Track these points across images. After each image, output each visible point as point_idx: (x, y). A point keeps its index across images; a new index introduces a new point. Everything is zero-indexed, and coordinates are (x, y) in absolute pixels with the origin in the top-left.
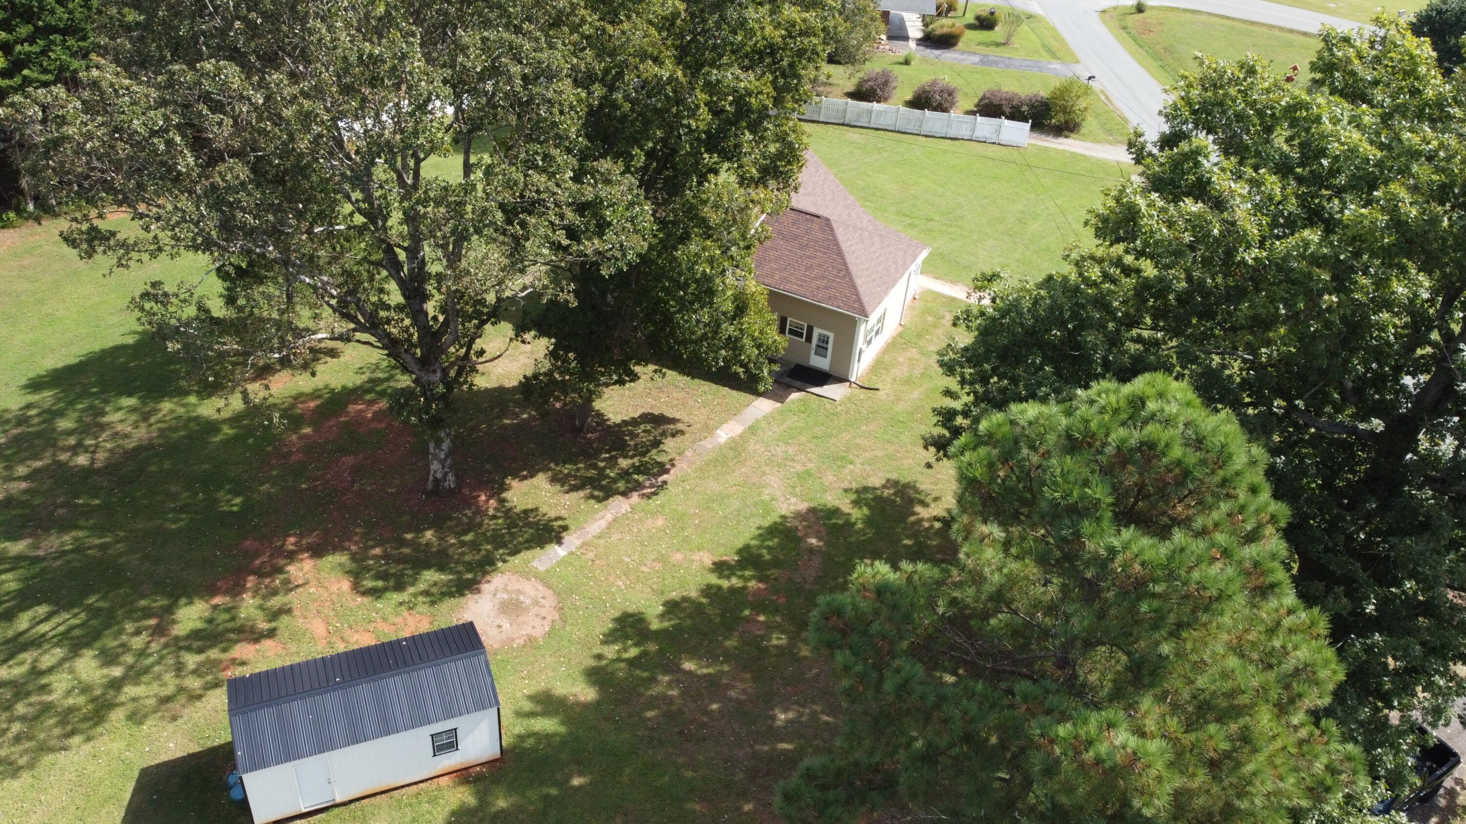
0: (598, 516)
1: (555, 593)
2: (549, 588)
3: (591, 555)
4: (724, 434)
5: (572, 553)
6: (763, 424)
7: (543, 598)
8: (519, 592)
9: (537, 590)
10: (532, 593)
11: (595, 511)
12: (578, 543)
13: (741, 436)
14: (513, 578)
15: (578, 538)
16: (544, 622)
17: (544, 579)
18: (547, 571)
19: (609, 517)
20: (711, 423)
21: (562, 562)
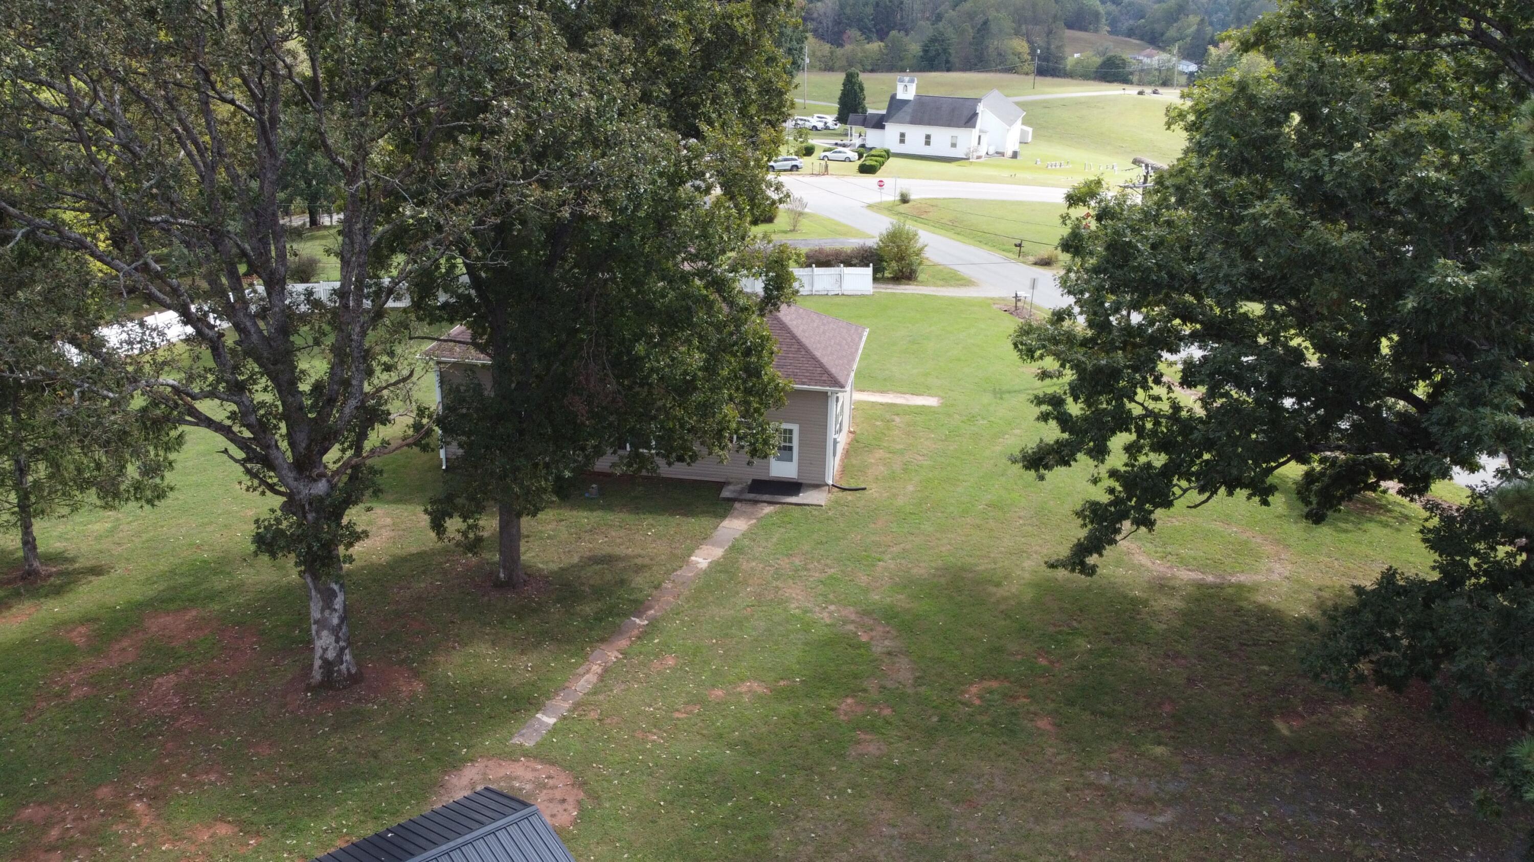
0: (581, 670)
1: (564, 769)
2: (553, 763)
3: (593, 715)
4: (702, 559)
5: (565, 718)
6: (746, 542)
7: (549, 777)
8: (509, 778)
9: (534, 770)
10: (530, 775)
11: (576, 666)
12: (567, 705)
13: (723, 557)
14: (491, 763)
15: (564, 700)
16: (566, 806)
17: (539, 754)
18: (538, 745)
19: (596, 668)
20: (678, 552)
21: (554, 730)
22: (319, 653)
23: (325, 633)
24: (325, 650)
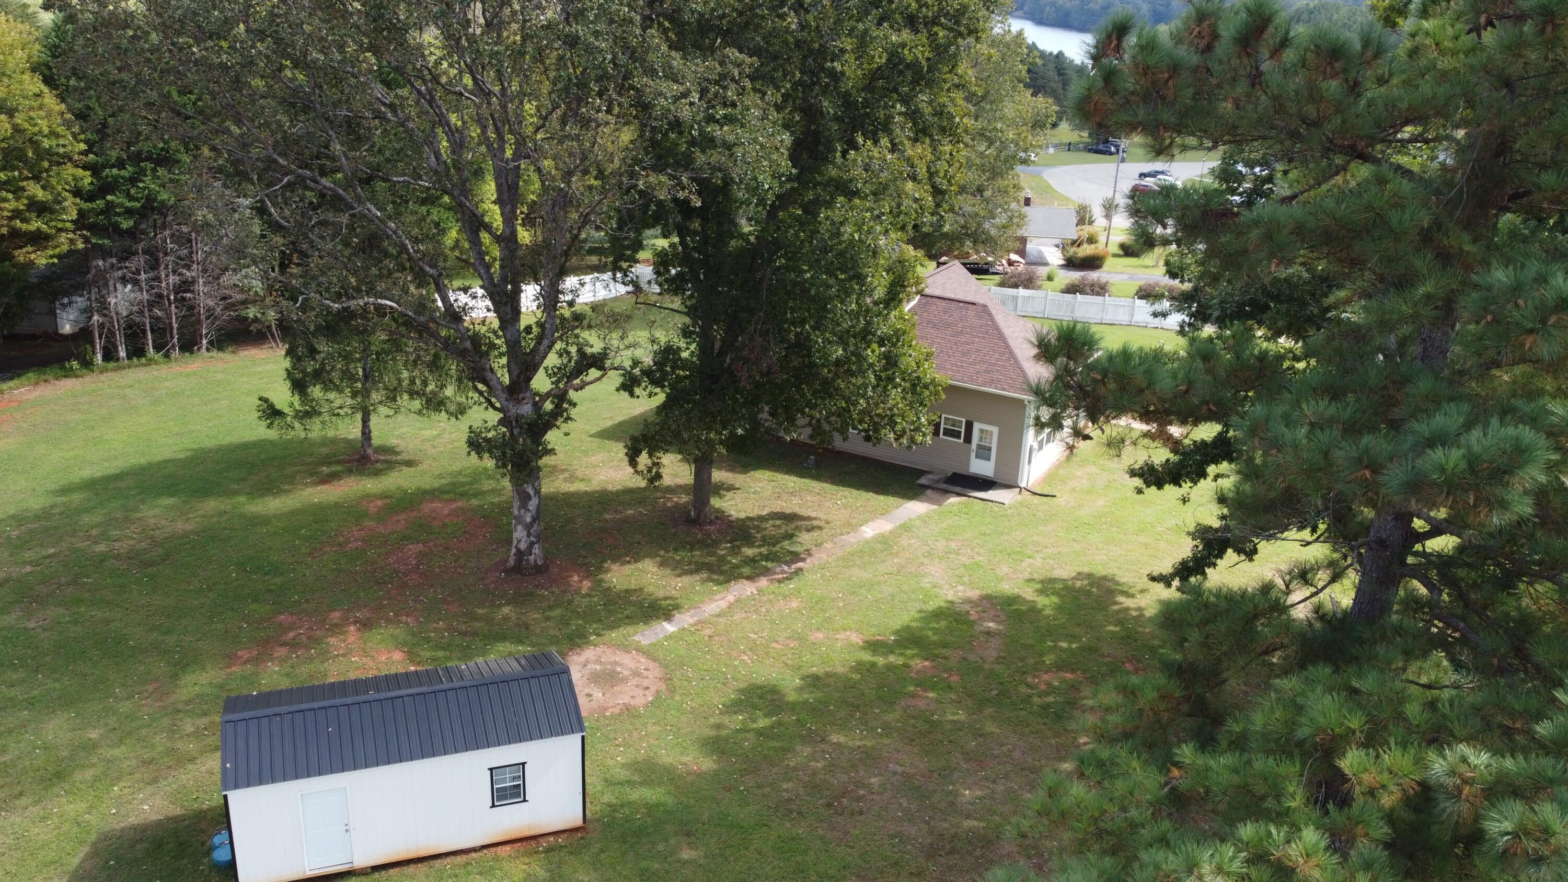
0: (717, 597)
1: (661, 665)
2: (655, 660)
3: (707, 632)
4: (869, 531)
5: (684, 629)
6: (918, 523)
7: (647, 669)
8: (616, 663)
9: (639, 662)
10: (632, 665)
11: (714, 593)
12: (691, 621)
13: (891, 532)
14: (608, 651)
15: (692, 616)
16: (647, 692)
17: (648, 653)
18: (651, 645)
19: (731, 598)
20: (854, 521)
21: (670, 637)
22: (515, 542)
23: (520, 527)
24: (519, 541)
